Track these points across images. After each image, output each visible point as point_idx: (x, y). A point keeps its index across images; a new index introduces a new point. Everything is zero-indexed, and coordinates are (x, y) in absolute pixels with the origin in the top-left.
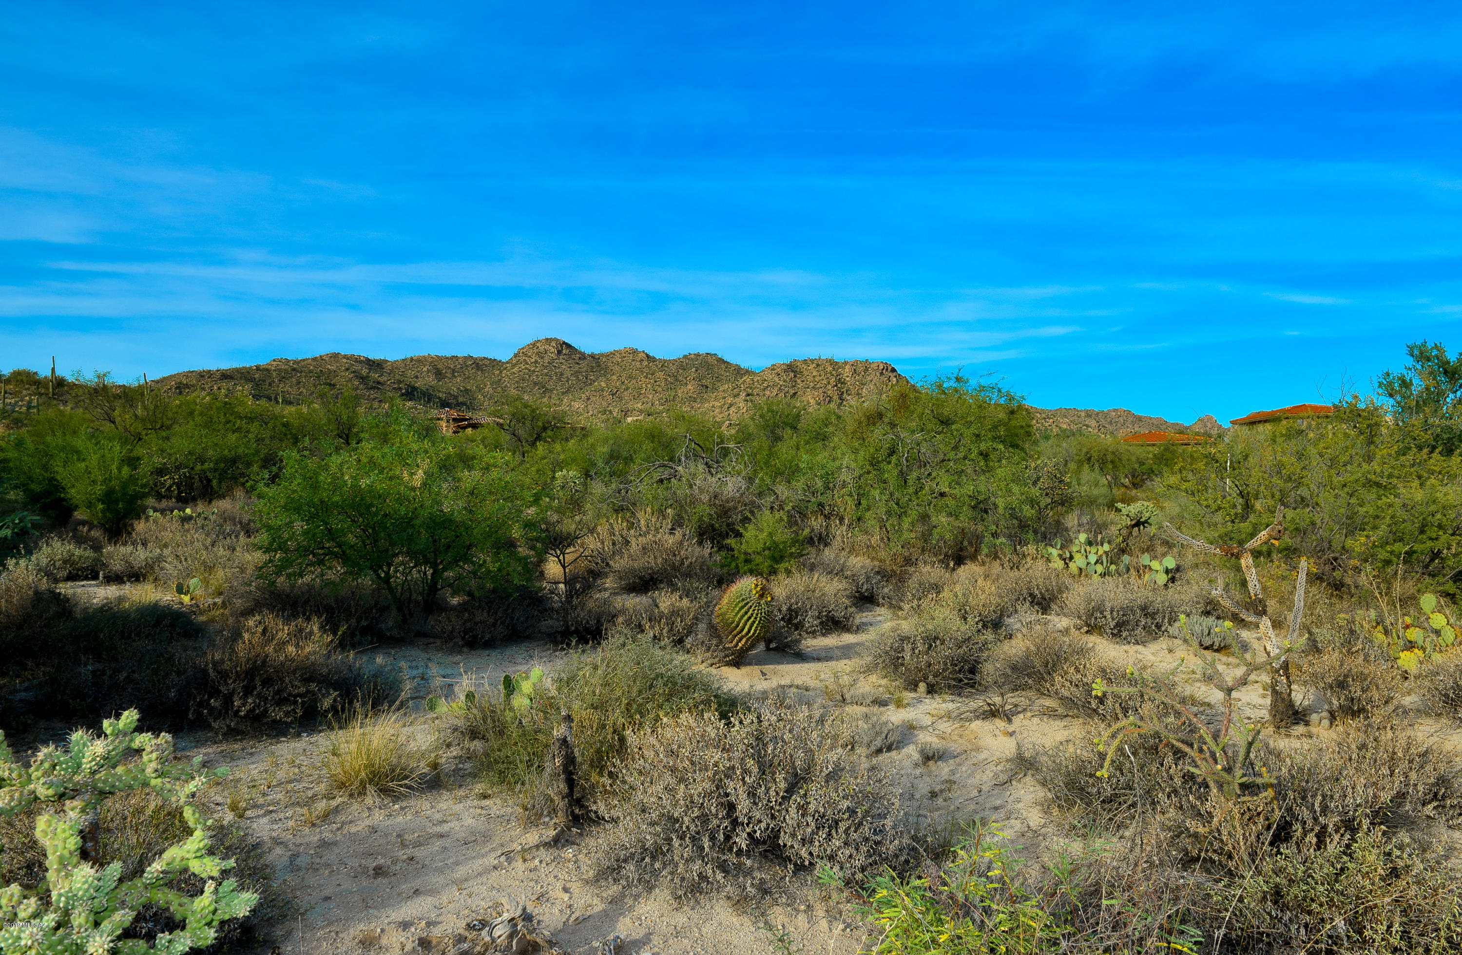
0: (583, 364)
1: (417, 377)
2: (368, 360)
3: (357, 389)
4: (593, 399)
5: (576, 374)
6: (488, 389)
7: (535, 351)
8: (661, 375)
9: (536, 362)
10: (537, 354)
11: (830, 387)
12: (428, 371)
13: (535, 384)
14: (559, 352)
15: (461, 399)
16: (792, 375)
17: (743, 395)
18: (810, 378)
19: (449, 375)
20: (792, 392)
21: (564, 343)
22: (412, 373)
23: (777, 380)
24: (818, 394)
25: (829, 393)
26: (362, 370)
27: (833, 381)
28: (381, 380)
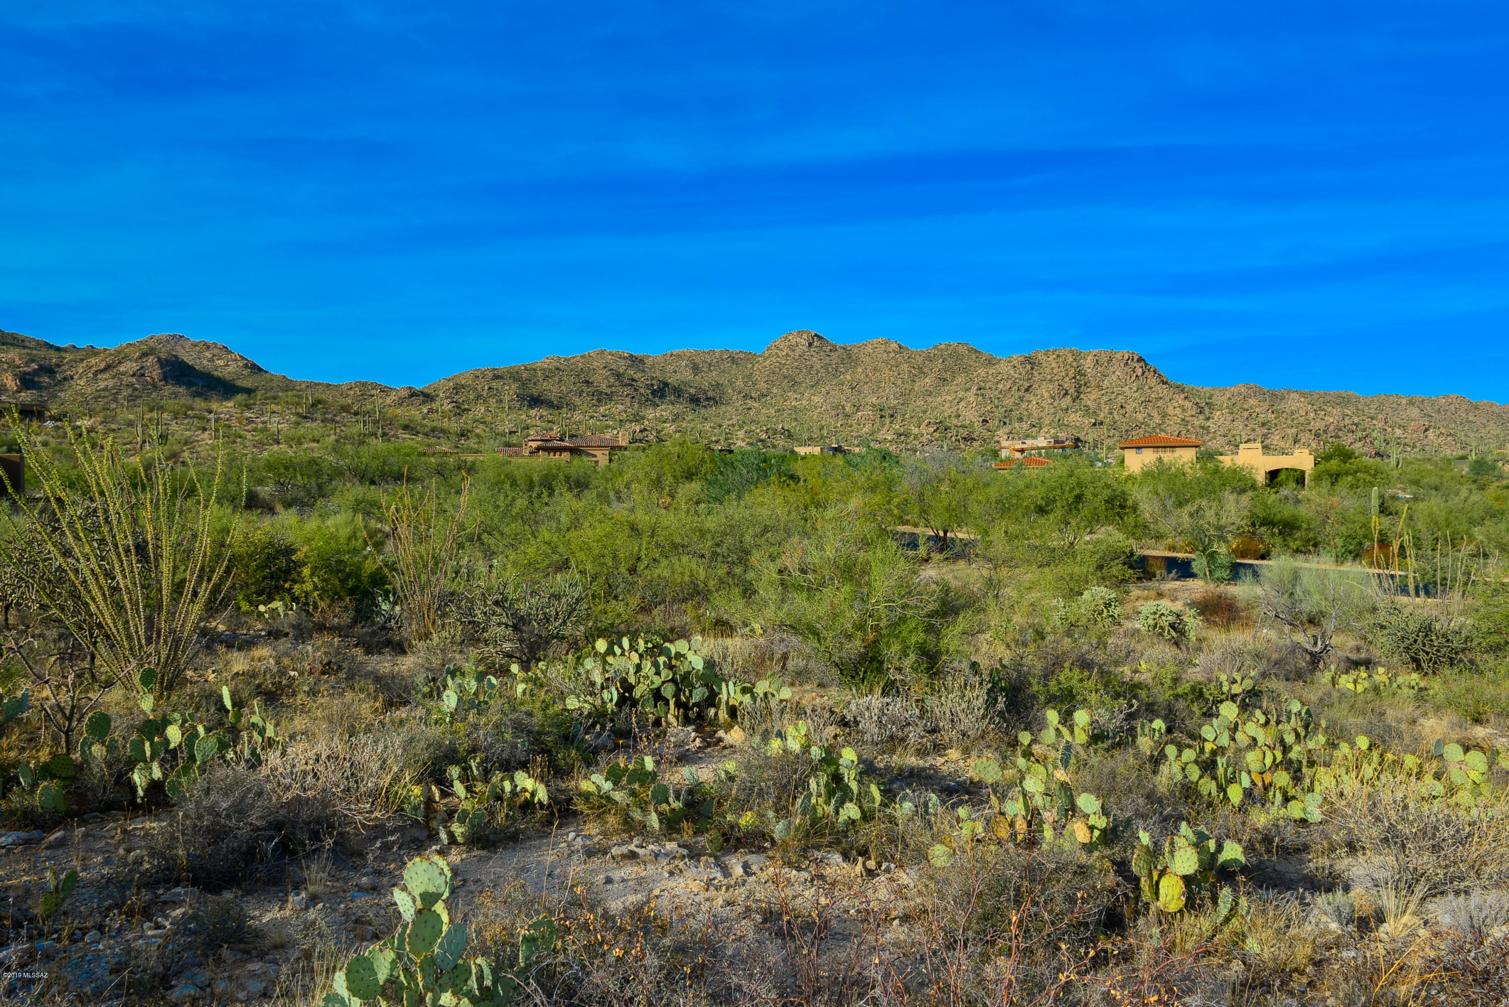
0: (834, 355)
1: (675, 372)
2: (631, 356)
3: (613, 386)
4: (832, 393)
5: (826, 366)
6: (739, 383)
7: (787, 343)
8: (905, 367)
9: (787, 355)
10: (789, 347)
11: (1067, 379)
12: (686, 366)
13: (785, 377)
14: (810, 345)
15: (710, 394)
16: (1029, 367)
17: (974, 389)
18: (1048, 370)
19: (706, 369)
20: (1027, 385)
21: (816, 335)
22: (669, 368)
23: (1012, 372)
24: (1053, 387)
25: (1066, 386)
26: (622, 366)
27: (1071, 373)
28: (636, 377)
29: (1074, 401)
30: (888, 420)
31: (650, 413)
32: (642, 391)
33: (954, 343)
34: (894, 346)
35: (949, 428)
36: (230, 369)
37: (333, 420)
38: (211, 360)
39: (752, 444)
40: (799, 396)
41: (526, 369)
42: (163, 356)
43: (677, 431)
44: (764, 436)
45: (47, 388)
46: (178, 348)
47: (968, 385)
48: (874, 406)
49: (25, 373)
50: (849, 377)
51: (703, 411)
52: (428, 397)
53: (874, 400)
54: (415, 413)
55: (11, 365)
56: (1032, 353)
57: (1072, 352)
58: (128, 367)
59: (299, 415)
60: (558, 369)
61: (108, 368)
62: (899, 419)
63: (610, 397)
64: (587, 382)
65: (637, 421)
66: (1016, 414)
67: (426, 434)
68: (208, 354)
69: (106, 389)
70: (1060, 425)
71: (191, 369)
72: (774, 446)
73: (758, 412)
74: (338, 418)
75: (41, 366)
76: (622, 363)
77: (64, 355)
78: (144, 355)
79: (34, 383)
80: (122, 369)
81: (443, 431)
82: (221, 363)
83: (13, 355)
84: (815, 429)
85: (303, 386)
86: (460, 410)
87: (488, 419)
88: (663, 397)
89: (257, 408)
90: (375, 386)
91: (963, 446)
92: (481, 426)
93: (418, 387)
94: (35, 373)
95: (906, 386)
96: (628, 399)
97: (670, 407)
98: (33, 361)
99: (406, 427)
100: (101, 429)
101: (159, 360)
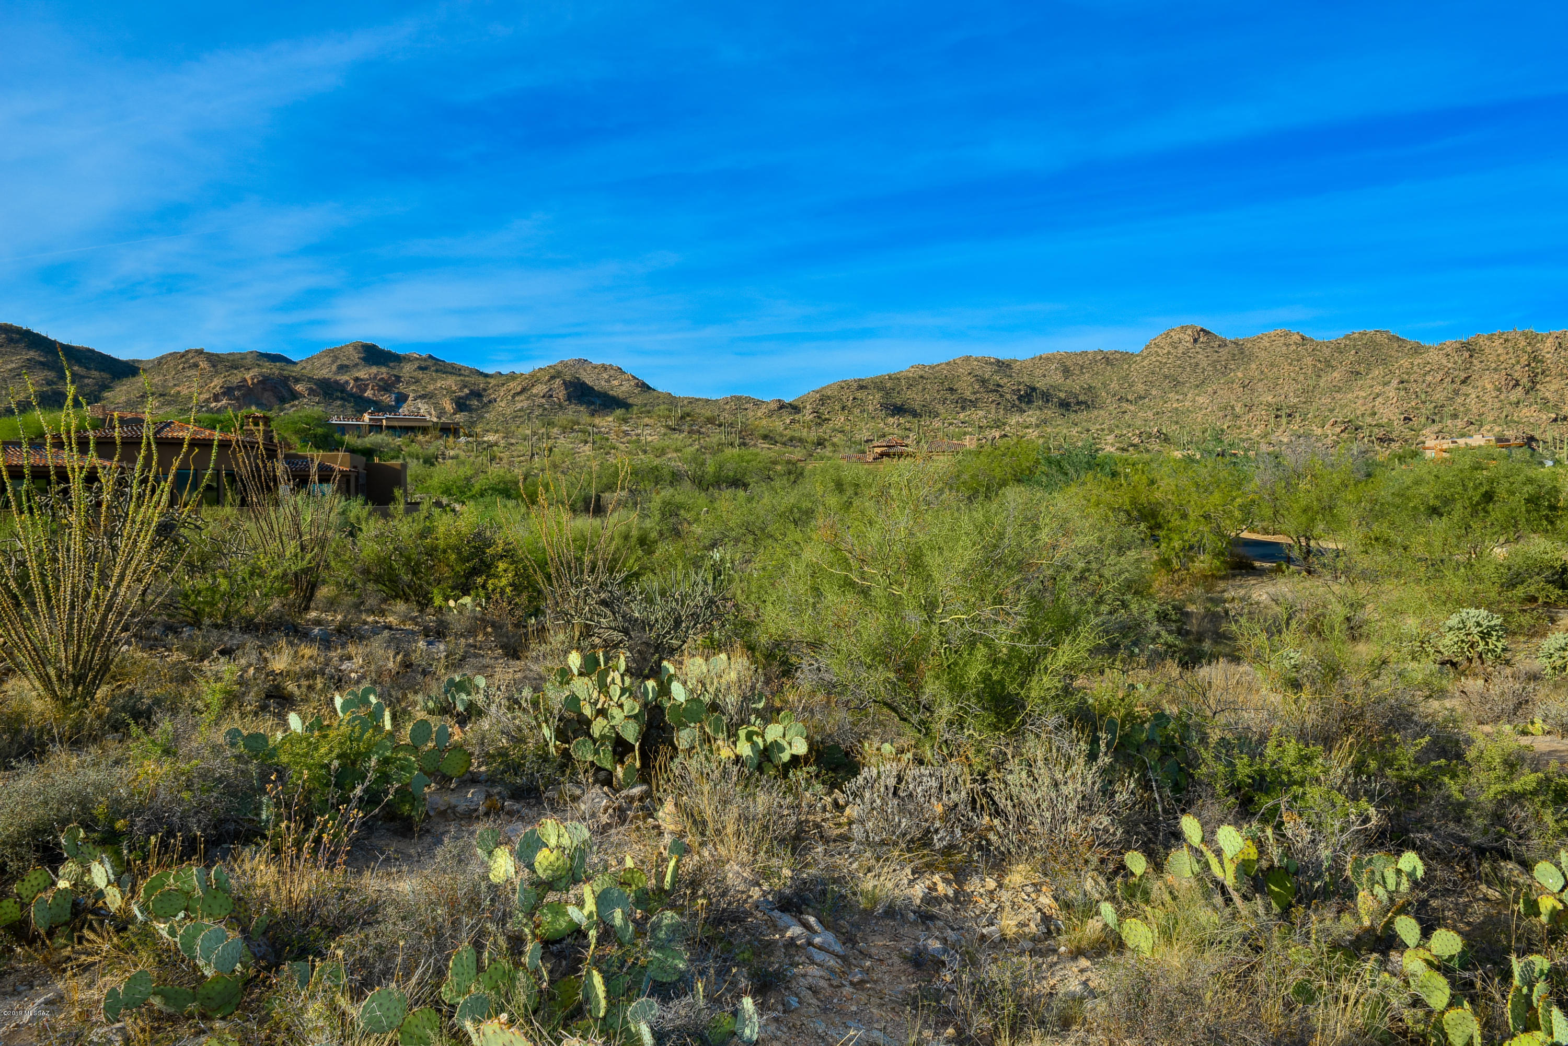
0: (1224, 352)
1: (1044, 376)
2: (998, 361)
3: (978, 392)
4: (1220, 392)
5: (1213, 364)
6: (1114, 386)
7: (1169, 340)
8: (1309, 361)
9: (1169, 353)
10: (1171, 344)
11: (1518, 367)
12: (1056, 369)
13: (1166, 377)
14: (1195, 341)
15: (1081, 398)
16: (1466, 354)
17: (1395, 382)
18: (1492, 358)
19: (1077, 372)
20: (1463, 375)
21: (1202, 330)
22: (1038, 372)
23: (1444, 361)
24: (1502, 376)
25: (1516, 375)
26: (987, 372)
27: (1524, 359)
28: (1002, 382)
29: (1527, 393)
30: (1284, 420)
31: (1014, 419)
32: (1008, 396)
33: (1370, 331)
34: (1296, 338)
35: (1361, 427)
36: (623, 388)
37: (699, 432)
38: (608, 381)
39: (1123, 450)
40: (1181, 397)
41: (890, 378)
42: (568, 378)
43: (1040, 437)
44: (1136, 440)
45: (476, 410)
46: (581, 371)
47: (1387, 379)
48: (1269, 405)
49: (460, 398)
50: (1240, 374)
51: (1073, 416)
52: (795, 408)
53: (1270, 399)
54: (778, 425)
55: (449, 391)
56: (1471, 337)
57: (1524, 334)
58: (540, 389)
59: (668, 427)
60: (922, 377)
61: (524, 390)
62: (1298, 420)
63: (974, 404)
64: (951, 389)
65: (998, 427)
66: (1449, 409)
67: (784, 444)
68: (605, 376)
69: (521, 410)
70: (1508, 421)
71: (591, 389)
72: (1148, 451)
73: (1134, 416)
74: (703, 430)
75: (471, 391)
76: (988, 369)
77: (489, 380)
78: (553, 378)
79: (466, 406)
80: (534, 391)
81: (801, 440)
82: (616, 383)
83: (451, 382)
84: (1198, 433)
85: (685, 402)
86: (820, 420)
87: (848, 428)
88: (1030, 402)
89: (632, 422)
90: (749, 400)
91: (1378, 448)
92: (839, 435)
93: (788, 400)
94: (467, 397)
95: (1310, 382)
96: (994, 406)
97: (1038, 412)
98: (465, 386)
99: (765, 437)
100: (502, 443)
101: (565, 383)
